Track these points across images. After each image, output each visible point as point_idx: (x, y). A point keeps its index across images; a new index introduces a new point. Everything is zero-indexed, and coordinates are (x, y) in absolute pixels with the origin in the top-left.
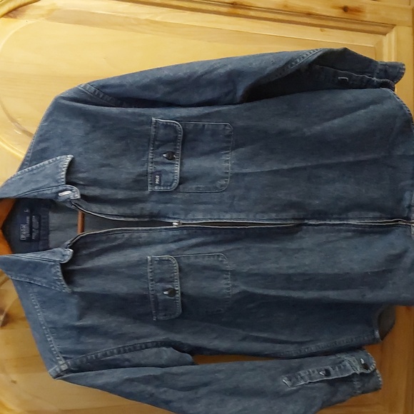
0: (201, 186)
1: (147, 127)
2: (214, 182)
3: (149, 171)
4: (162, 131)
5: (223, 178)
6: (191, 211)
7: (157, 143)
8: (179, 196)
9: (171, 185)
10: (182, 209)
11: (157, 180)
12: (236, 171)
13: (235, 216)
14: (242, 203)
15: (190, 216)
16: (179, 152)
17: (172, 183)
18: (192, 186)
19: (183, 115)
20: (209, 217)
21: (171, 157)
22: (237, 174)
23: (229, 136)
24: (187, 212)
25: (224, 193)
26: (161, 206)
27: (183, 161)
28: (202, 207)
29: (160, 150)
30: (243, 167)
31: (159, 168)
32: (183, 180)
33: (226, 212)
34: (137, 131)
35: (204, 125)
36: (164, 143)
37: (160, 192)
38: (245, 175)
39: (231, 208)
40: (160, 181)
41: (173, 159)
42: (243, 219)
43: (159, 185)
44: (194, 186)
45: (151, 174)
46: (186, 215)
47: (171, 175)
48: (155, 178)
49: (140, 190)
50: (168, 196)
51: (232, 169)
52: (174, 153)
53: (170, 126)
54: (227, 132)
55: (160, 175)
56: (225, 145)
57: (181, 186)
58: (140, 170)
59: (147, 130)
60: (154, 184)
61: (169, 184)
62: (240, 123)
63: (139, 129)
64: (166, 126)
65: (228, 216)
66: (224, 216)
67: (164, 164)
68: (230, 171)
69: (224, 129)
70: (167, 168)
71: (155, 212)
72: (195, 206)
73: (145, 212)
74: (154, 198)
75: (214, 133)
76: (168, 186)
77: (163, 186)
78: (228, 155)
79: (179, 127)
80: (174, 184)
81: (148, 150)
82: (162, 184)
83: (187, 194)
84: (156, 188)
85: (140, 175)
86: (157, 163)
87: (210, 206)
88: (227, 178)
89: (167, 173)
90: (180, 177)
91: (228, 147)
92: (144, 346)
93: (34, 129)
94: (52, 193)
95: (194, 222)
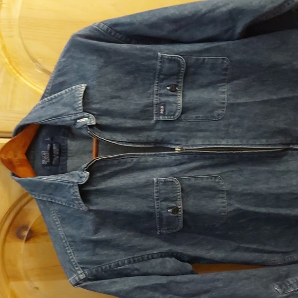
0: (200, 115)
1: (154, 62)
2: (212, 111)
3: (155, 102)
4: (167, 65)
5: (220, 108)
6: (191, 137)
7: (161, 77)
8: (181, 124)
9: (174, 115)
10: (183, 136)
11: (162, 110)
12: (231, 101)
13: (230, 142)
14: (236, 131)
15: (190, 142)
16: (181, 85)
17: (175, 112)
18: (192, 116)
19: (186, 50)
20: (208, 143)
21: (173, 90)
22: (232, 104)
23: (226, 69)
24: (187, 138)
25: (221, 121)
26: (164, 134)
27: (184, 93)
28: (200, 134)
29: (164, 83)
30: (237, 98)
31: (164, 99)
32: (185, 110)
33: (223, 139)
34: (144, 66)
35: (204, 59)
36: (168, 76)
37: (165, 121)
38: (239, 104)
39: (227, 135)
40: (164, 112)
41: (176, 91)
42: (238, 145)
43: (164, 115)
44: (194, 116)
45: (156, 105)
46: (187, 141)
47: (174, 105)
48: (160, 109)
49: (147, 119)
50: (171, 125)
51: (228, 99)
52: (176, 86)
53: (175, 60)
54: (225, 66)
55: (164, 106)
56: (222, 77)
57: (183, 116)
58: (146, 101)
59: (154, 64)
60: (159, 114)
61: (172, 113)
62: (237, 57)
63: (145, 63)
64: (171, 60)
65: (224, 142)
66: (221, 142)
67: (167, 95)
68: (226, 101)
69: (223, 63)
70: (171, 99)
71: (160, 139)
72: (194, 133)
73: (150, 139)
74: (159, 126)
75: (213, 67)
76: (171, 116)
77: (168, 115)
78: (224, 87)
79: (183, 60)
80: (177, 114)
81: (153, 83)
82: (166, 114)
83: (188, 123)
84: (161, 117)
85: (147, 106)
86: (161, 95)
87: (208, 133)
88: (224, 108)
89: (170, 103)
90: (183, 107)
91: (225, 79)
92: (150, 257)
93: (52, 68)
94: (71, 120)
95: (195, 148)
